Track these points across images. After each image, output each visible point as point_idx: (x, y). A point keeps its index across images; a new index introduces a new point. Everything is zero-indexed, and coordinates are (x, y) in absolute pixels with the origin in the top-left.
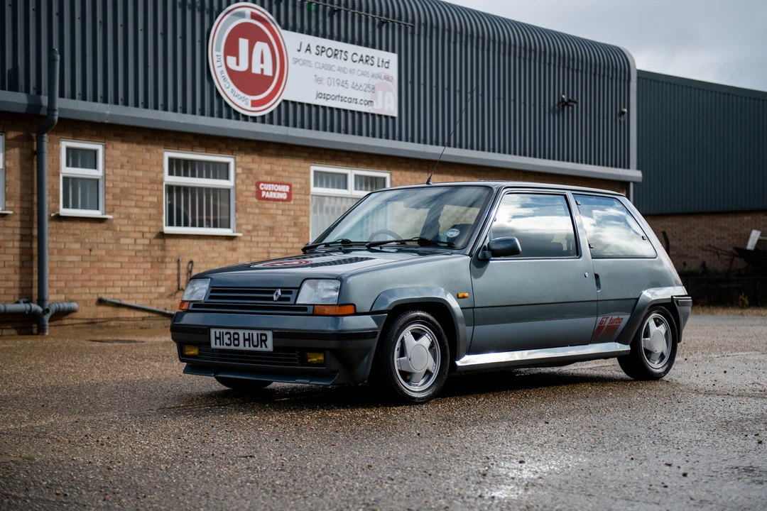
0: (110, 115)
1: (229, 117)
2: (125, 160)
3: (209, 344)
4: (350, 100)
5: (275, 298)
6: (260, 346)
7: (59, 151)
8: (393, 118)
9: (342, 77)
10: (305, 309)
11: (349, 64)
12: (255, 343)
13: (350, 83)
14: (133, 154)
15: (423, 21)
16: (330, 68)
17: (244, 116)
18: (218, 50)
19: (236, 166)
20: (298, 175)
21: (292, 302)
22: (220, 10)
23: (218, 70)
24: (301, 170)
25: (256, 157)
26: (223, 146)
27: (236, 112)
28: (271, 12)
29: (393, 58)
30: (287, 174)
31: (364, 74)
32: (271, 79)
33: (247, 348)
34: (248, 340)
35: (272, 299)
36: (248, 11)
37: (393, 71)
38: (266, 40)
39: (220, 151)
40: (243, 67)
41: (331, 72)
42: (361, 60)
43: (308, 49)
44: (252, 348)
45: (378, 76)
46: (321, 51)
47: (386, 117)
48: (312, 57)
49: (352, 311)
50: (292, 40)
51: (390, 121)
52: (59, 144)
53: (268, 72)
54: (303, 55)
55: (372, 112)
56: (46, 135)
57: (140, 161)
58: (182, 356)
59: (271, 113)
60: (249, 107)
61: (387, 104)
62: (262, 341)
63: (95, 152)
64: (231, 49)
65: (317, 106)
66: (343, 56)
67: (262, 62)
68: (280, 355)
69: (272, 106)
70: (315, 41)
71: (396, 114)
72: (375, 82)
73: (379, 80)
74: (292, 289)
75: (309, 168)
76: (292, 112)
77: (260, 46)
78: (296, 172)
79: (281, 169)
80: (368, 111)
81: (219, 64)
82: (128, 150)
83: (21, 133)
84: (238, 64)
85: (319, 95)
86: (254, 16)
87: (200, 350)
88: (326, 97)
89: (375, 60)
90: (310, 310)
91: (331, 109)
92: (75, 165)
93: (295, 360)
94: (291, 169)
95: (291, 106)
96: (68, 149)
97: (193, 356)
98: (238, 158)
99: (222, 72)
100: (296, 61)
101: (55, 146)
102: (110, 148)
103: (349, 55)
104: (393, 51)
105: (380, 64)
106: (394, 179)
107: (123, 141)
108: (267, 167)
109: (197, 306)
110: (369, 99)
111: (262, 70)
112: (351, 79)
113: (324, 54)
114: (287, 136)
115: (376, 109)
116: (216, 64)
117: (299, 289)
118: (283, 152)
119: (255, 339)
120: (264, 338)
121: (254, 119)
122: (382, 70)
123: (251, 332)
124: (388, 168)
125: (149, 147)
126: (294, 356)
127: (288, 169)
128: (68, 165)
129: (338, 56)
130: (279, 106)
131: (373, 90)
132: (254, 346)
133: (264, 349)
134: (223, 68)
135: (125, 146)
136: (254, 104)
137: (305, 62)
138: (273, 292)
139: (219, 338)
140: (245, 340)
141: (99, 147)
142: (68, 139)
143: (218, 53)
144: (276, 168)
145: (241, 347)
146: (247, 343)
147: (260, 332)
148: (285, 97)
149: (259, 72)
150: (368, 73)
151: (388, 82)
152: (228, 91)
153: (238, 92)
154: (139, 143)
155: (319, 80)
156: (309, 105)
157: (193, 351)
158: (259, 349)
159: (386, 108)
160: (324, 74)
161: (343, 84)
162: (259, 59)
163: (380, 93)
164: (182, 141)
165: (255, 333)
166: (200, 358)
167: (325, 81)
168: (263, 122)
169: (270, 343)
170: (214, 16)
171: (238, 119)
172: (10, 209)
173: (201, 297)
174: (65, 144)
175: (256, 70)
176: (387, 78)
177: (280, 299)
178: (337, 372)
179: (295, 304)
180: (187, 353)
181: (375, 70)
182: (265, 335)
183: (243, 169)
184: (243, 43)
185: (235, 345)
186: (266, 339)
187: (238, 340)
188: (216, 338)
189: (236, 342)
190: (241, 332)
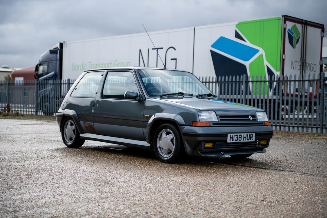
5: (251, 119)
6: (250, 139)
21: (257, 121)
33: (245, 141)
34: (246, 137)
35: (249, 120)
44: (247, 141)
62: (251, 137)
109: (214, 124)
119: (248, 137)
123: (247, 134)
132: (248, 140)
133: (251, 141)
140: (244, 137)
145: (242, 141)
146: (245, 139)
147: (250, 134)
169: (254, 138)
177: (253, 120)
182: (252, 135)
185: (239, 140)
186: (253, 137)
187: (241, 138)
188: (231, 138)
189: (240, 139)
190: (242, 134)
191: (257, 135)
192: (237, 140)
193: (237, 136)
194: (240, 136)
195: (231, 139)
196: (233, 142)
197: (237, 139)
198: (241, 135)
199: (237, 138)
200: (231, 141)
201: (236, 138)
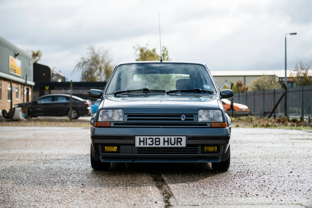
5: (182, 119)
6: (176, 144)
12: (173, 143)
21: (196, 121)
33: (166, 145)
34: (167, 141)
44: (170, 146)
62: (178, 142)
109: (117, 125)
119: (173, 141)
120: (179, 140)
123: (170, 137)
132: (171, 144)
133: (179, 145)
140: (164, 141)
145: (162, 145)
146: (166, 143)
147: (176, 137)
158: (175, 146)
165: (173, 138)
169: (183, 143)
177: (186, 120)
179: (198, 122)
182: (181, 139)
185: (156, 145)
186: (181, 141)
187: (159, 141)
188: (140, 141)
189: (157, 143)
190: (161, 138)
191: (188, 138)
192: (152, 145)
193: (151, 140)
194: (157, 140)
195: (142, 143)
196: (145, 146)
197: (151, 143)
198: (159, 138)
199: (152, 141)
200: (142, 146)
201: (149, 141)
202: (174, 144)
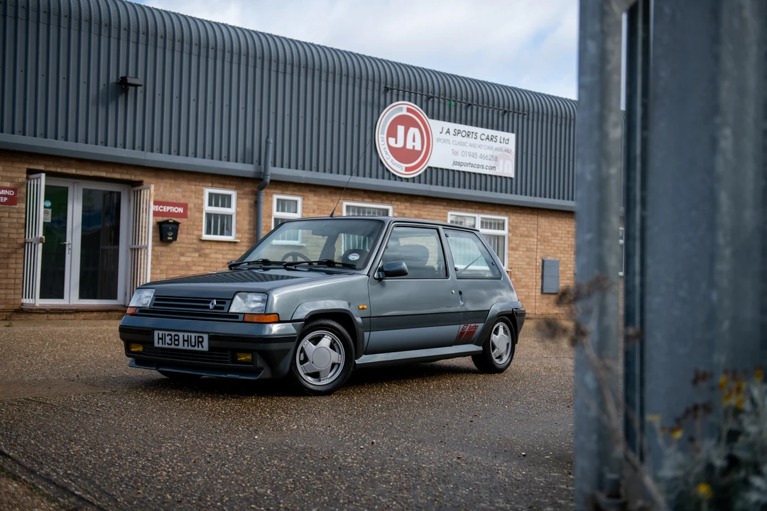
0: (306, 178)
1: (390, 179)
2: (316, 207)
3: (153, 343)
4: (478, 166)
5: (211, 306)
6: (197, 346)
7: (272, 202)
8: (511, 178)
9: (472, 150)
10: (237, 317)
11: (478, 141)
12: (193, 344)
13: (479, 155)
14: (321, 204)
15: (536, 110)
16: (464, 144)
17: (399, 177)
18: (383, 133)
19: (394, 212)
20: (438, 218)
21: (226, 310)
22: (385, 107)
23: (382, 148)
24: (442, 214)
25: (408, 204)
26: (385, 198)
27: (393, 175)
28: (421, 108)
29: (512, 137)
30: (430, 217)
31: (490, 148)
32: (420, 152)
33: (186, 347)
34: (187, 341)
35: (208, 307)
36: (405, 107)
37: (512, 146)
38: (417, 126)
39: (382, 202)
40: (400, 144)
41: (465, 147)
42: (487, 138)
43: (448, 132)
44: (190, 348)
45: (500, 149)
46: (458, 132)
47: (506, 178)
48: (451, 137)
49: (277, 320)
50: (436, 126)
51: (509, 181)
52: (272, 197)
53: (418, 148)
54: (444, 136)
55: (495, 174)
56: (263, 191)
57: (326, 208)
58: (128, 352)
59: (420, 175)
60: (403, 172)
61: (506, 168)
62: (199, 342)
63: (296, 202)
64: (392, 132)
65: (453, 171)
66: (474, 136)
67: (414, 141)
68: (214, 354)
69: (421, 170)
70: (453, 126)
71: (513, 176)
72: (497, 153)
73: (500, 152)
74: (226, 300)
75: (447, 213)
76: (434, 174)
77: (413, 131)
78: (438, 216)
79: (426, 213)
80: (491, 174)
81: (383, 143)
82: (318, 201)
83: (247, 189)
84: (396, 143)
85: (456, 163)
86: (409, 110)
87: (144, 348)
88: (460, 164)
89: (498, 139)
90: (241, 318)
91: (464, 172)
92: (283, 210)
93: (227, 359)
94: (434, 214)
95: (434, 171)
96: (278, 200)
97: (138, 352)
98: (395, 206)
99: (385, 149)
100: (439, 140)
101: (269, 198)
102: (306, 199)
103: (479, 136)
104: (513, 132)
105: (502, 141)
106: (511, 221)
107: (315, 195)
108: (416, 212)
109: (142, 312)
110: (493, 166)
111: (414, 147)
112: (479, 151)
113: (460, 135)
114: (430, 191)
115: (498, 172)
116: (381, 143)
117: (232, 300)
118: (428, 202)
119: (193, 340)
120: (200, 339)
121: (407, 180)
122: (504, 145)
123: (189, 334)
124: (507, 214)
125: (333, 198)
126: (227, 355)
127: (432, 214)
128: (278, 211)
129: (470, 136)
130: (426, 170)
131: (496, 159)
132: (191, 346)
133: (200, 349)
134: (386, 146)
135: (316, 198)
136: (407, 169)
137: (446, 141)
138: (209, 302)
139: (162, 339)
140: (184, 341)
141: (299, 199)
142: (278, 194)
143: (382, 136)
144: (422, 213)
145: (181, 346)
146: (186, 343)
147: (197, 335)
148: (430, 164)
149: (411, 148)
150: (492, 147)
151: (508, 154)
152: (389, 161)
153: (395, 161)
154: (326, 196)
155: (455, 153)
156: (448, 170)
157: (137, 348)
158: (196, 348)
159: (506, 172)
160: (459, 148)
161: (474, 155)
162: (412, 139)
163: (501, 162)
164: (356, 195)
165: (193, 335)
166: (145, 355)
167: (460, 154)
168: (414, 182)
169: (205, 344)
170: (381, 110)
171: (396, 180)
172: (238, 238)
173: (146, 304)
174: (275, 197)
175: (409, 146)
176: (507, 151)
177: (215, 308)
178: (262, 369)
179: (228, 312)
180: (132, 350)
181: (497, 145)
182: (203, 338)
183: (398, 213)
184: (401, 129)
185: (175, 345)
186: (203, 341)
187: (178, 340)
188: (159, 339)
189: (177, 343)
190: (181, 335)
191: (210, 338)
192: (171, 344)
193: (170, 337)
194: (176, 338)
195: (161, 341)
196: (164, 346)
197: (170, 342)
198: (178, 335)
199: (171, 340)
200: (160, 345)
202: (194, 346)
